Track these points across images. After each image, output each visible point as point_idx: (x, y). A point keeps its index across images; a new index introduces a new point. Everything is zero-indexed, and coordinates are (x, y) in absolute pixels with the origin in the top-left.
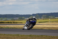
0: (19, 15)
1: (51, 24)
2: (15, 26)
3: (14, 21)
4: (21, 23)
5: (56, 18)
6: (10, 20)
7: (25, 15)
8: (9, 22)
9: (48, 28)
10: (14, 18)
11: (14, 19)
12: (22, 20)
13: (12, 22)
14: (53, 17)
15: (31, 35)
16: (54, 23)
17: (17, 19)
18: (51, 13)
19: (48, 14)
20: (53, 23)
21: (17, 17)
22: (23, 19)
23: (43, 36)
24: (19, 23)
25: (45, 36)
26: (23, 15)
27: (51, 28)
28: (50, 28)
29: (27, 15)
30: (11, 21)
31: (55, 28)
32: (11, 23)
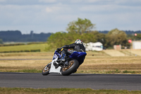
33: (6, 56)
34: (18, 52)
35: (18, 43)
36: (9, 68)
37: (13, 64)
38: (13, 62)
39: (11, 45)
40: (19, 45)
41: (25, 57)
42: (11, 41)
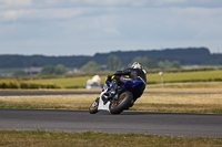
0: (42, 56)
1: (165, 90)
2: (29, 99)
3: (26, 82)
4: (53, 87)
5: (187, 68)
6: (9, 75)
7: (66, 58)
8: (7, 82)
9: (153, 105)
10: (26, 70)
11: (24, 73)
12: (54, 75)
13: (18, 85)
14: (175, 66)
15: (89, 133)
16: (179, 87)
17: (35, 73)
18: (167, 52)
19: (154, 52)
20: (172, 87)
21: (35, 65)
22: (59, 73)
23: (137, 135)
24: (43, 87)
25: (143, 135)
26: (60, 57)
27: (166, 105)
28: (162, 105)
29: (74, 57)
30: (14, 82)
31: (181, 106)
32: (14, 87)
33: (185, 87)
34: (205, 81)
35: (204, 67)
36: (191, 106)
37: (196, 100)
38: (197, 96)
39: (192, 70)
40: (205, 70)
41: (216, 90)
42: (192, 63)
